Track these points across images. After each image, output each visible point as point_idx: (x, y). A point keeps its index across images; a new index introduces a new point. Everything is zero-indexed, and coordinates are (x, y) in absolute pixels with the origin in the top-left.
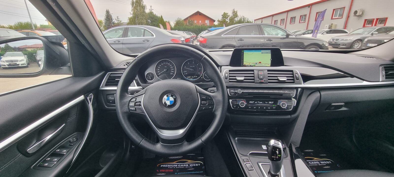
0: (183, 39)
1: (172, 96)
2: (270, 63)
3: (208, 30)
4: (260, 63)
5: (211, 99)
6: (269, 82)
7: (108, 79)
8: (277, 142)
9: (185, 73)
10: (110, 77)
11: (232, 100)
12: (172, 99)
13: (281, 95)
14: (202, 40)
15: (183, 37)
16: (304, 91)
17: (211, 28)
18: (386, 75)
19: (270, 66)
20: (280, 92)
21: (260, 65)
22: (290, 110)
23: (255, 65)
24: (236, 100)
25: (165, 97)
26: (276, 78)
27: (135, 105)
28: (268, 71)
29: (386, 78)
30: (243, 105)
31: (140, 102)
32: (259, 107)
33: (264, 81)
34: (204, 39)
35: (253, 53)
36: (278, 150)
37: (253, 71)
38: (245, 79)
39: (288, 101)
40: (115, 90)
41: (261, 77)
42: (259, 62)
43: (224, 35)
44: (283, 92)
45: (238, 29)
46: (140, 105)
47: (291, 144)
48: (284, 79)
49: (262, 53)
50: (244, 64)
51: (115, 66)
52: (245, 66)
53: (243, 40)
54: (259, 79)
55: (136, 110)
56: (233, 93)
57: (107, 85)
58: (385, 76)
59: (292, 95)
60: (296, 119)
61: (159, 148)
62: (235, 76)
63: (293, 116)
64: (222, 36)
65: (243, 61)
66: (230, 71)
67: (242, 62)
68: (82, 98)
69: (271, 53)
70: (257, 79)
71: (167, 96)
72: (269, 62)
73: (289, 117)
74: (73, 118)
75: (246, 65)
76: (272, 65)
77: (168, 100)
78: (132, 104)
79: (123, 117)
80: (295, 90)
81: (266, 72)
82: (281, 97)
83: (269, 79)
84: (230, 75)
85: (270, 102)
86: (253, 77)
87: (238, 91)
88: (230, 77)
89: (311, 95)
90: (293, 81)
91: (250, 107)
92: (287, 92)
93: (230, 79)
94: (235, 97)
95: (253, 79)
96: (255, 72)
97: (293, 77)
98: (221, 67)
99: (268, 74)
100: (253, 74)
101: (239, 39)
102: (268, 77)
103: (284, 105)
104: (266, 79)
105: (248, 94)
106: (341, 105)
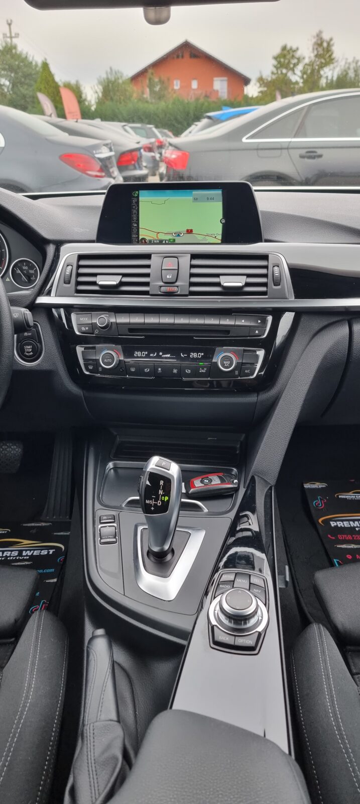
0: (105, 153)
2: (220, 232)
3: (209, 117)
4: (190, 232)
6: (192, 293)
8: (165, 461)
11: (86, 348)
13: (226, 330)
14: (174, 156)
15: (106, 145)
16: (304, 319)
17: (221, 109)
19: (220, 242)
20: (222, 323)
22: (251, 377)
23: (174, 240)
24: (94, 348)
26: (216, 280)
28: (194, 256)
30: (110, 360)
32: (160, 369)
33: (176, 289)
34: (179, 153)
35: (168, 198)
36: (162, 483)
37: (148, 256)
38: (122, 284)
39: (244, 351)
41: (168, 277)
42: (185, 230)
43: (252, 137)
44: (232, 323)
45: (305, 111)
47: (253, 479)
48: (237, 282)
49: (196, 199)
50: (140, 238)
52: (144, 242)
53: (320, 156)
54: (162, 284)
56: (86, 325)
59: (257, 332)
60: (269, 409)
62: (95, 275)
63: (265, 396)
64: (244, 140)
65: (138, 228)
66: (81, 257)
67: (135, 230)
69: (221, 198)
70: (156, 284)
72: (218, 229)
73: (252, 399)
75: (148, 238)
76: (226, 239)
80: (270, 319)
81: (186, 261)
82: (225, 337)
83: (192, 284)
84: (82, 271)
85: (194, 355)
86: (148, 275)
87: (100, 320)
88: (78, 275)
89: (323, 332)
90: (263, 289)
91: (133, 370)
92: (243, 322)
93: (79, 283)
94: (94, 338)
95: (147, 284)
96: (154, 261)
97: (266, 276)
98: (59, 244)
99: (192, 266)
100: (148, 266)
101: (303, 152)
102: (192, 275)
103: (227, 363)
104: (183, 283)
105: (131, 330)
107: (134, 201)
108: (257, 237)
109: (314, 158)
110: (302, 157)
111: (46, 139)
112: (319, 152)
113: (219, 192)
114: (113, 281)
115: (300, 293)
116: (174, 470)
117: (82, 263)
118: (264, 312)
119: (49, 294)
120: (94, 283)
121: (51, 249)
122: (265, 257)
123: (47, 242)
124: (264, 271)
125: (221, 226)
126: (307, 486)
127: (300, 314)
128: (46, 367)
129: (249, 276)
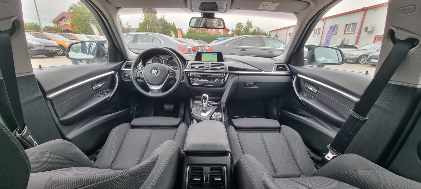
0: (189, 47)
1: (156, 70)
3: (218, 40)
4: (211, 60)
5: (175, 73)
6: (211, 70)
7: (126, 65)
8: (206, 95)
9: (169, 64)
10: (127, 64)
12: (156, 71)
14: (208, 49)
15: (190, 45)
16: (230, 75)
17: (221, 38)
20: (216, 74)
22: (221, 84)
23: (208, 61)
25: (153, 70)
26: (215, 67)
27: (140, 74)
28: (212, 64)
30: (196, 80)
31: (142, 72)
32: (205, 82)
33: (208, 69)
34: (209, 48)
35: (207, 54)
36: (205, 98)
37: (204, 63)
38: (199, 68)
39: (220, 79)
40: (130, 71)
41: (207, 67)
43: (228, 45)
44: (218, 75)
45: (241, 40)
46: (142, 74)
47: (221, 103)
48: (219, 68)
49: (212, 55)
50: (202, 61)
51: (130, 58)
53: (246, 51)
55: (140, 76)
56: (192, 74)
57: (125, 68)
58: (276, 70)
59: (222, 76)
60: (224, 90)
61: (150, 94)
62: (194, 66)
63: (223, 88)
64: (226, 46)
65: (202, 59)
66: (192, 63)
68: (113, 72)
70: (205, 68)
71: (154, 70)
73: (221, 88)
74: (109, 81)
75: (204, 61)
76: (218, 61)
77: (154, 72)
78: (138, 73)
79: (134, 79)
80: (224, 74)
81: (210, 64)
82: (217, 77)
83: (211, 68)
84: (192, 65)
85: (211, 80)
86: (204, 66)
87: (195, 73)
88: (191, 66)
89: (234, 77)
90: (223, 69)
91: (200, 82)
92: (220, 75)
93: (191, 67)
94: (193, 77)
95: (204, 68)
96: (205, 64)
97: (224, 67)
98: (188, 61)
99: (211, 65)
100: (204, 65)
101: (241, 49)
102: (211, 67)
103: (217, 81)
104: (210, 68)
105: (200, 75)
106: (252, 84)
107: (202, 55)
108: (223, 61)
109: (244, 51)
110: (241, 50)
111: (174, 43)
112: (246, 49)
113: (217, 54)
114: (197, 67)
115: (229, 70)
116: (207, 96)
117: (192, 64)
118: (224, 73)
119: (186, 69)
120: (194, 67)
121: (187, 62)
122: (224, 64)
123: (186, 60)
124: (223, 66)
125: (217, 59)
126: (235, 116)
127: (230, 74)
128: (185, 82)
129: (221, 67)
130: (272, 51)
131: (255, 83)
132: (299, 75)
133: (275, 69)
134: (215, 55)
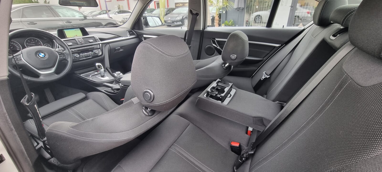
2: (82, 34)
4: (77, 35)
6: (85, 43)
8: (98, 63)
16: (103, 44)
18: (130, 34)
19: (82, 36)
20: (92, 47)
21: (76, 36)
23: (74, 37)
25: (39, 54)
26: (88, 41)
27: (17, 60)
28: (83, 38)
29: (130, 35)
30: (77, 56)
32: (86, 55)
33: (83, 43)
35: (69, 30)
36: (100, 66)
37: (74, 39)
38: (73, 44)
39: (97, 50)
41: (80, 41)
46: (21, 60)
47: (106, 68)
48: (92, 41)
49: (75, 30)
50: (67, 37)
59: (98, 47)
60: (104, 58)
63: (103, 56)
67: (65, 36)
70: (79, 43)
73: (101, 57)
75: (69, 37)
78: (14, 60)
80: (98, 45)
81: (81, 39)
85: (90, 52)
87: (72, 50)
89: (106, 46)
90: (96, 41)
91: (81, 57)
92: (95, 46)
97: (95, 39)
101: (29, 22)
102: (84, 41)
103: (96, 52)
105: (78, 51)
106: (119, 48)
107: (63, 31)
108: (88, 35)
109: (34, 24)
110: (29, 24)
113: (79, 29)
114: (71, 44)
115: (101, 41)
116: (100, 64)
122: (93, 37)
130: (71, 21)
131: (121, 47)
132: (144, 36)
133: (129, 35)
134: (78, 30)
